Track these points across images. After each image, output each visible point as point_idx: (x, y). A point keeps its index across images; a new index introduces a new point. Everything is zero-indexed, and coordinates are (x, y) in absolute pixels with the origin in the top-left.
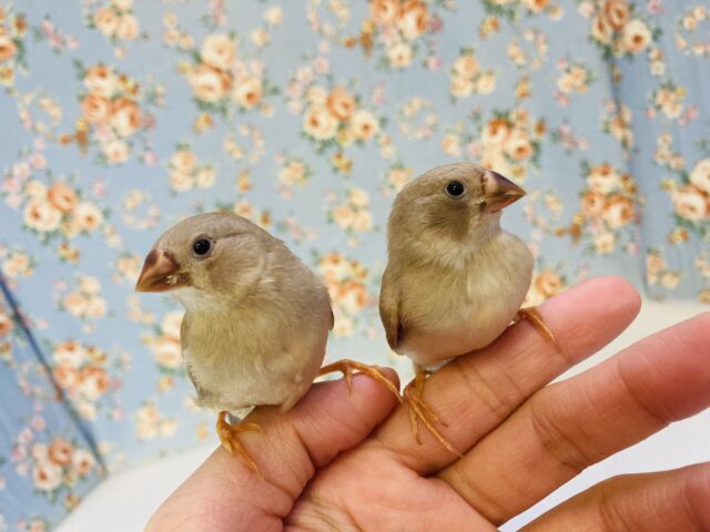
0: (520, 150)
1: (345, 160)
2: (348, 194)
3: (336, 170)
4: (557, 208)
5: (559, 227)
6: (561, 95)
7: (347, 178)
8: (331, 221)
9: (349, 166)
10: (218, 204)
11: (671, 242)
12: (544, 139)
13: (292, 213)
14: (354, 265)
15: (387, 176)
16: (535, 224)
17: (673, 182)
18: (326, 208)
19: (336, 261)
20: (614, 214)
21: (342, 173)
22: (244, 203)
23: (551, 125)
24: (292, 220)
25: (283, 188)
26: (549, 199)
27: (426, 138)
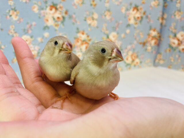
0: (138, 18)
1: (95, 3)
2: (93, 14)
3: (91, 5)
4: (142, 36)
5: (140, 41)
6: (151, 6)
7: (94, 8)
8: (85, 20)
9: (95, 5)
10: (53, 3)
11: (166, 51)
12: (144, 16)
13: (75, 14)
14: (88, 36)
15: (105, 12)
16: (136, 39)
17: (172, 35)
18: (85, 16)
19: (83, 34)
20: (153, 42)
21: (93, 6)
22: (61, 5)
23: (147, 13)
24: (74, 16)
25: (75, 5)
26: (141, 33)
27: (118, 5)
